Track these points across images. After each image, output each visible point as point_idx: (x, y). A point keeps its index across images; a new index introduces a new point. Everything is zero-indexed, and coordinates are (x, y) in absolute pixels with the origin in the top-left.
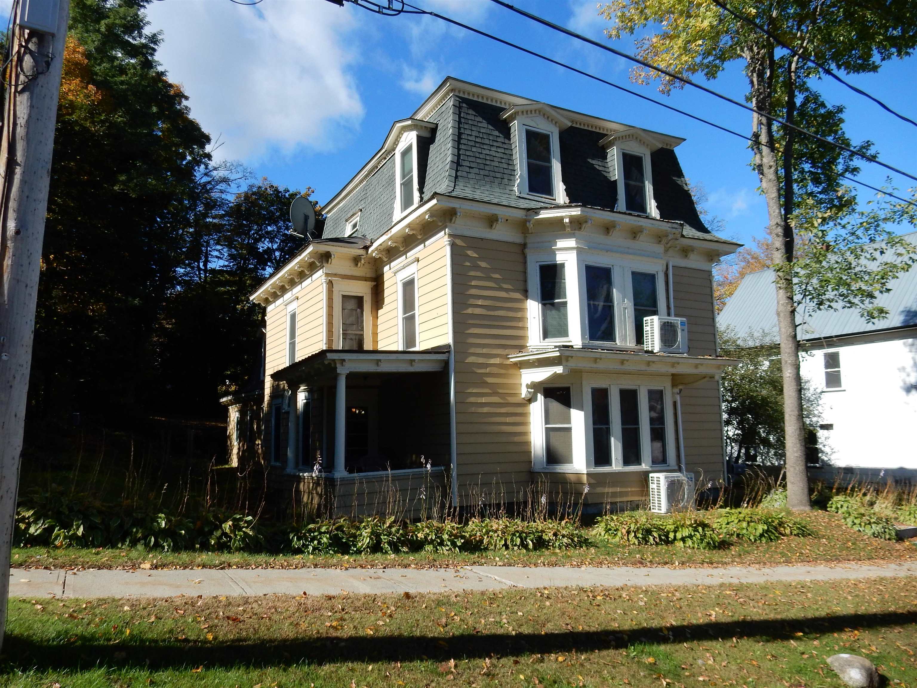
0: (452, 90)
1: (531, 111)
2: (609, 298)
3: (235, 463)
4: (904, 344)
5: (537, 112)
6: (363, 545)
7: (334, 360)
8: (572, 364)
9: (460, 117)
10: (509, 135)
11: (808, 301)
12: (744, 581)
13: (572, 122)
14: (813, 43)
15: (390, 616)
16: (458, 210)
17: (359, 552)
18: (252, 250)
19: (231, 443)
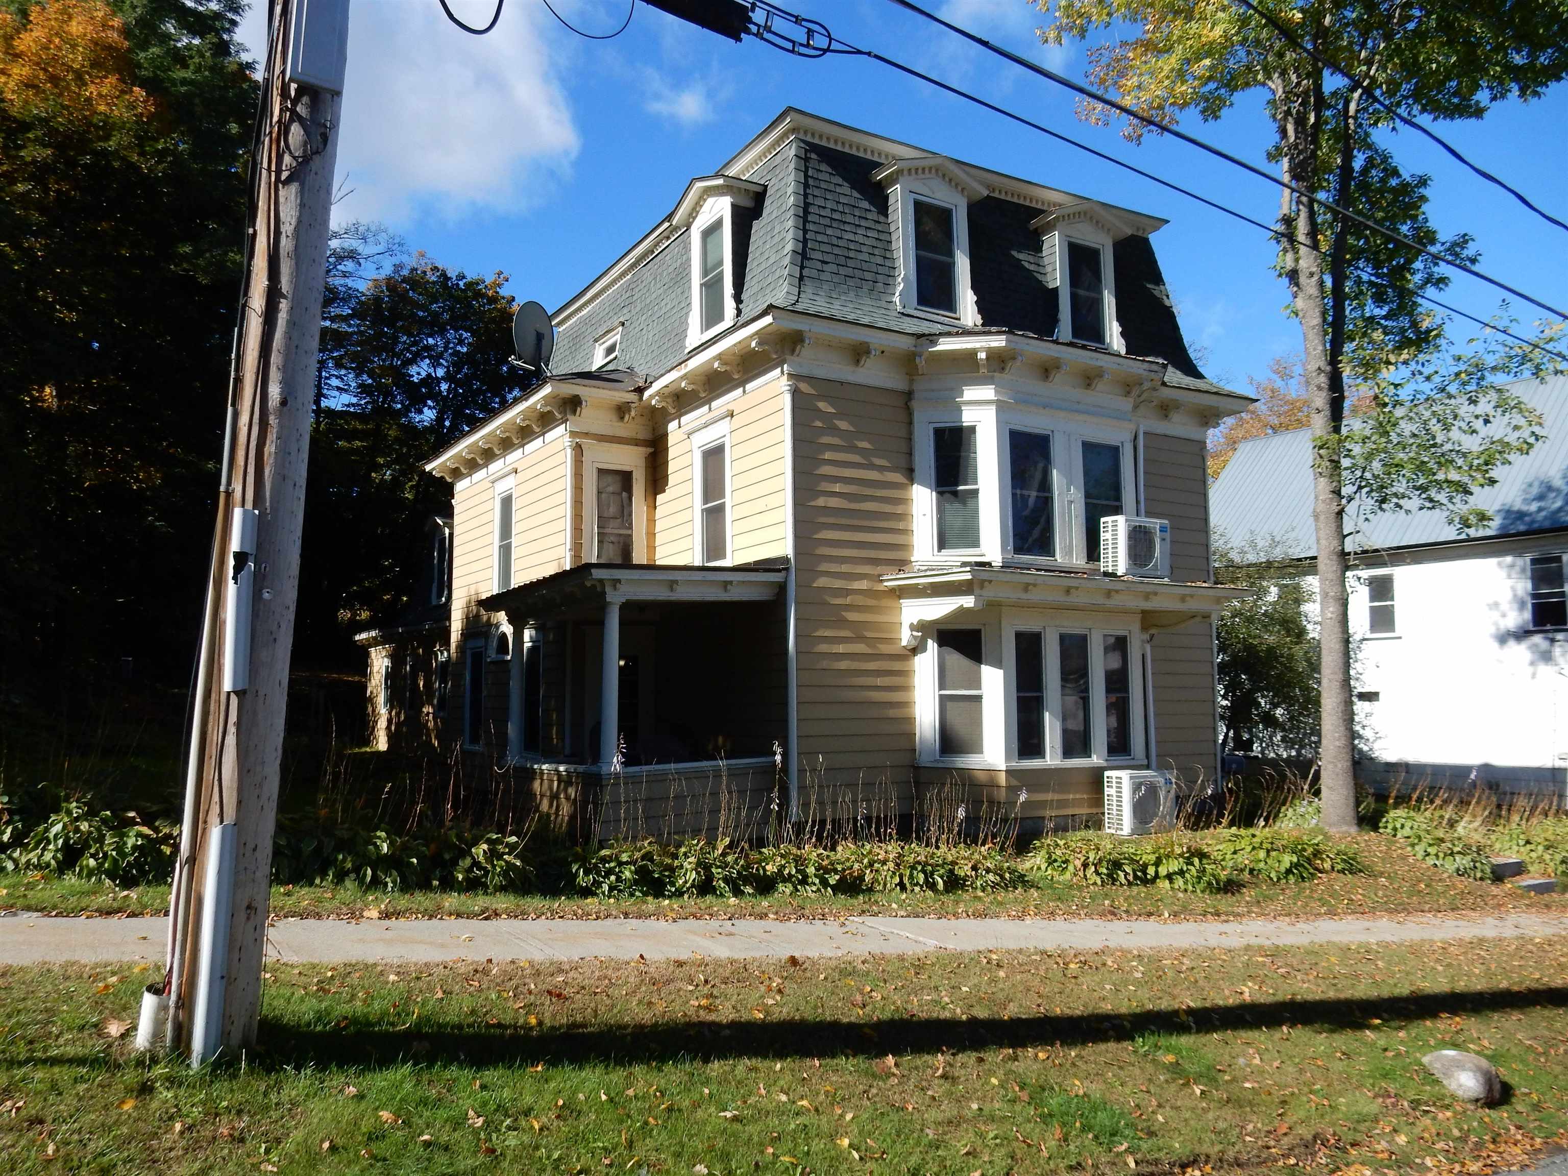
0: (793, 130)
1: (923, 169)
2: (1045, 486)
3: (382, 744)
4: (1499, 564)
5: (933, 171)
6: (686, 882)
7: (601, 581)
8: (990, 593)
9: (806, 176)
10: (886, 208)
11: (1364, 495)
12: (1280, 942)
13: (988, 187)
14: (1385, 71)
15: (780, 991)
16: (807, 335)
17: (679, 894)
18: (402, 379)
19: (374, 711)
